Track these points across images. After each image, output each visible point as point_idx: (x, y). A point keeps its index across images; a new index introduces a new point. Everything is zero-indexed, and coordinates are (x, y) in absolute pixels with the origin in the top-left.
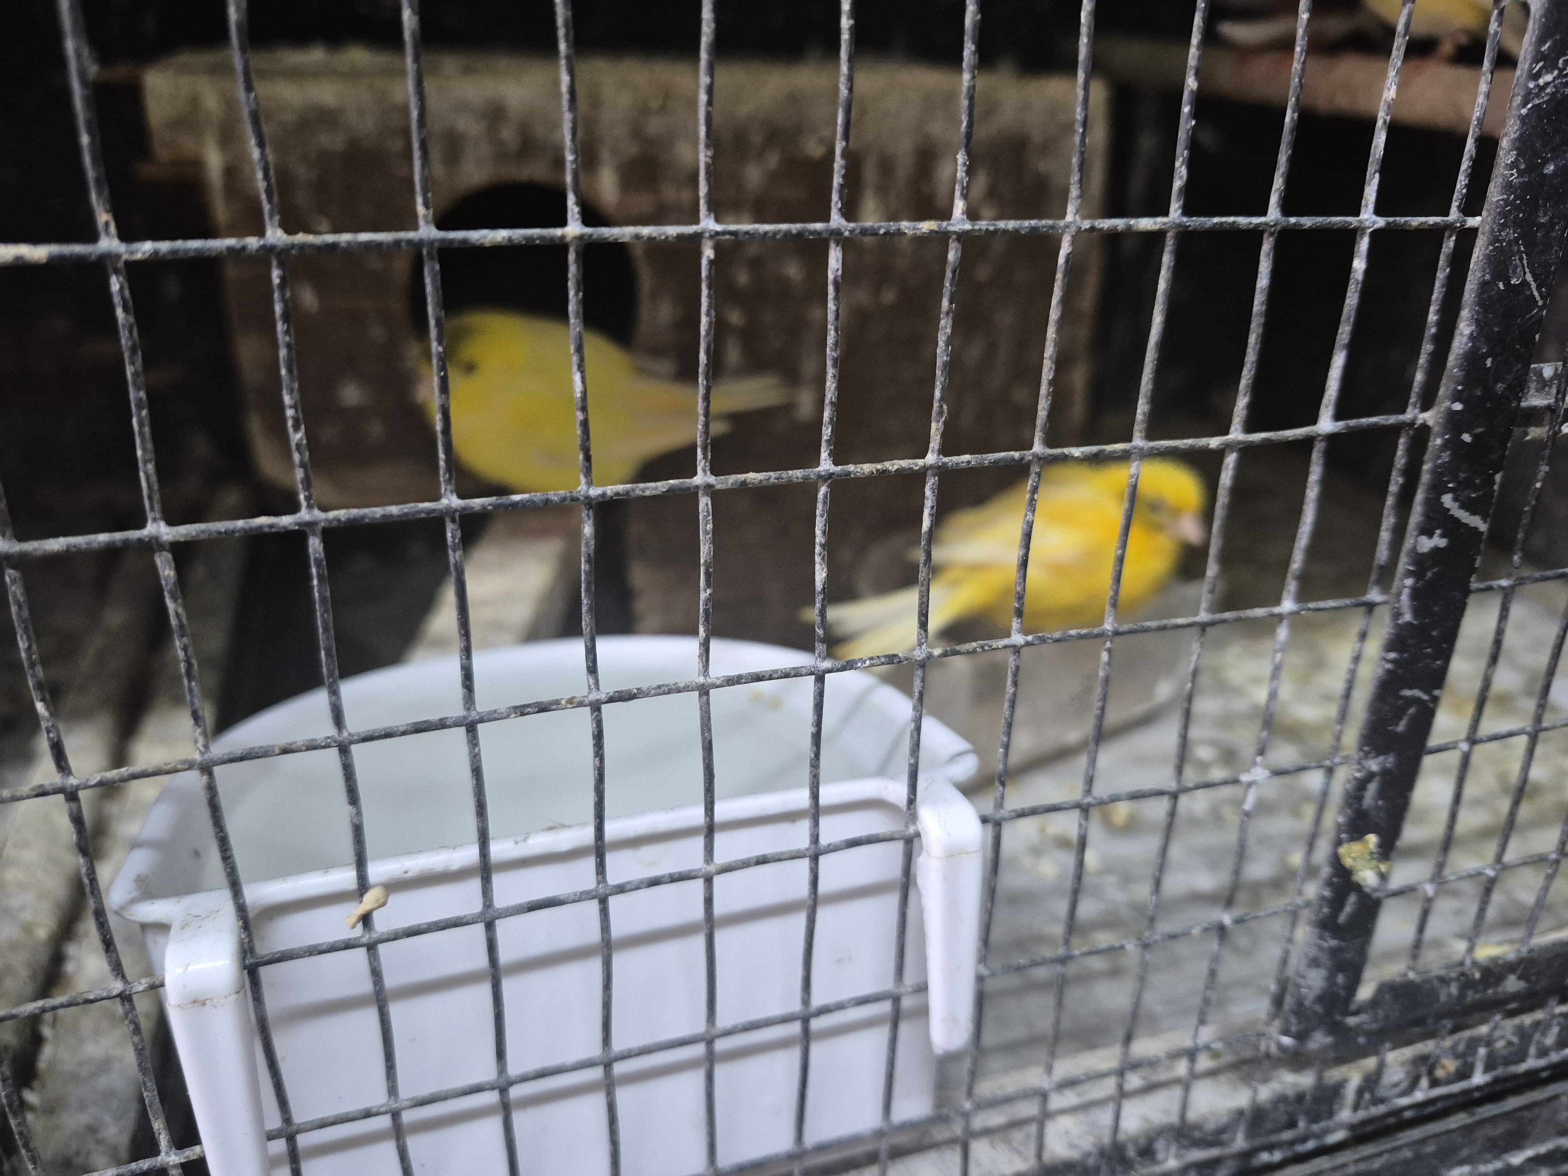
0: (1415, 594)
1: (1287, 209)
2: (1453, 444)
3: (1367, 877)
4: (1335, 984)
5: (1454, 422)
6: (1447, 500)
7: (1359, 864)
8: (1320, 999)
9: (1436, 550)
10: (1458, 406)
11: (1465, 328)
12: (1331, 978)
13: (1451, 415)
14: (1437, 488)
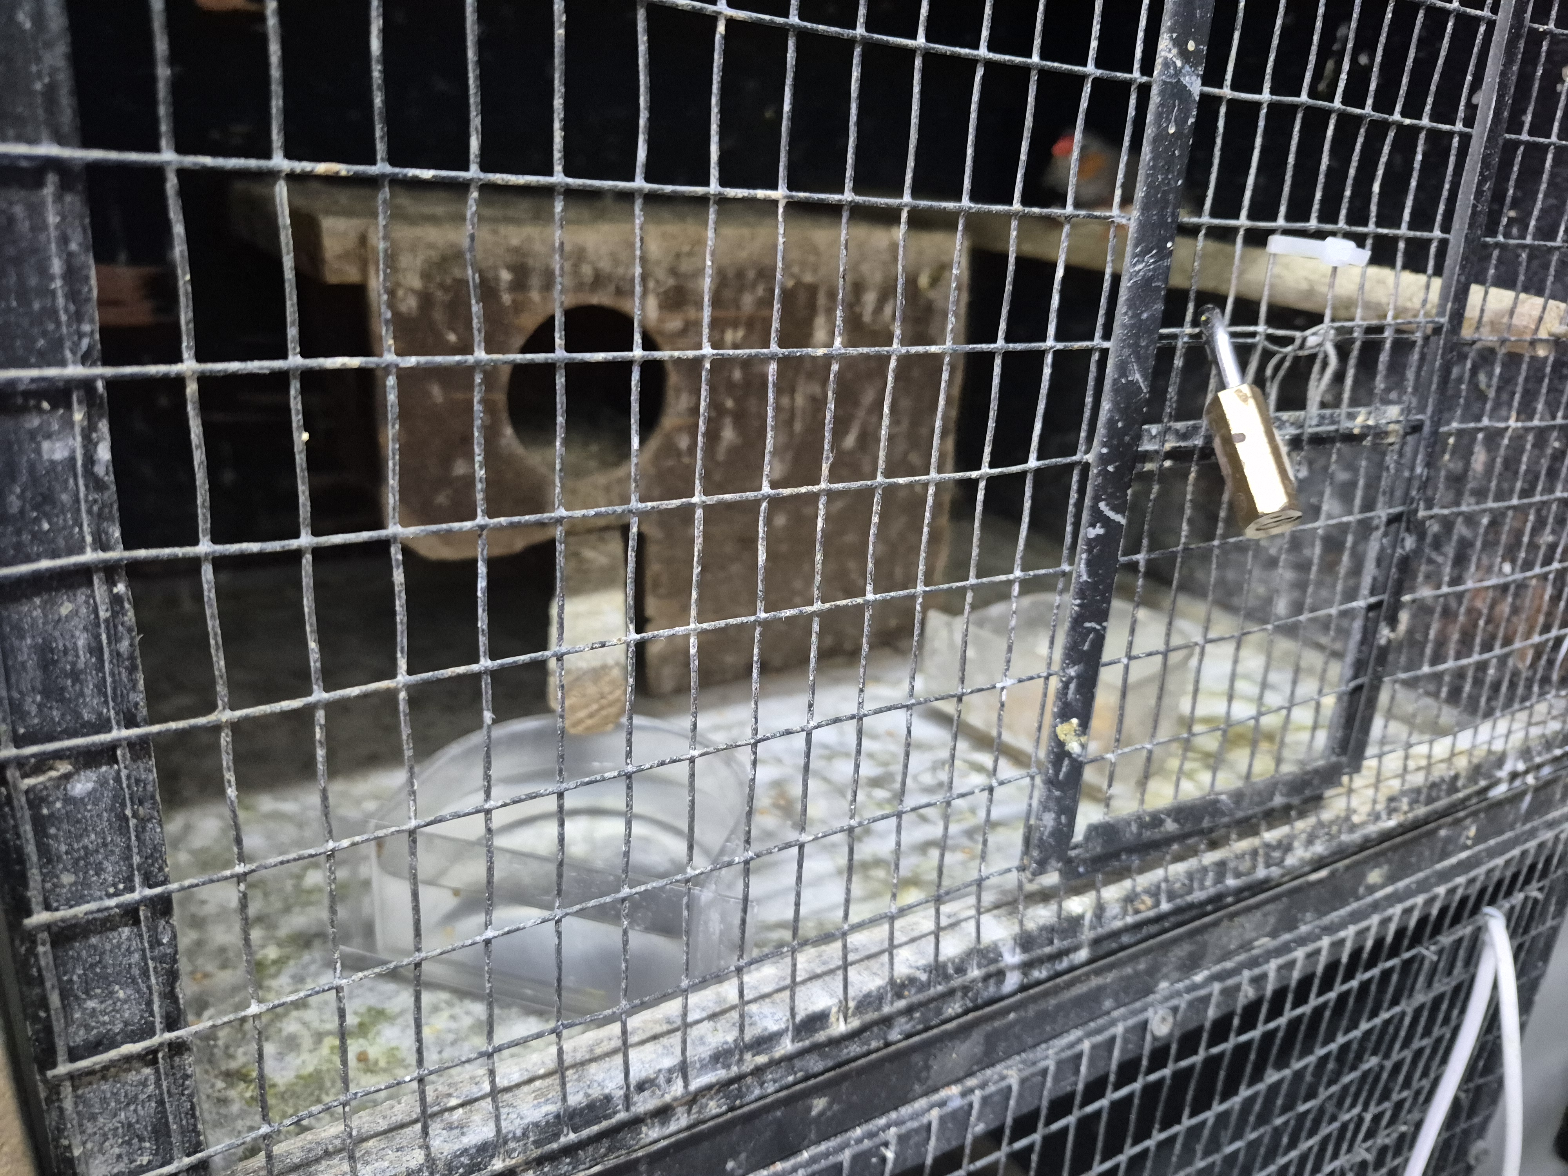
0: (1089, 563)
1: (1008, 340)
2: (1104, 473)
3: (1074, 747)
4: (1060, 823)
5: (1104, 460)
6: (1102, 505)
7: (1068, 738)
8: (1052, 834)
9: (1098, 536)
10: (1105, 450)
11: (1106, 406)
12: (1057, 819)
13: (1102, 455)
14: (1097, 499)
